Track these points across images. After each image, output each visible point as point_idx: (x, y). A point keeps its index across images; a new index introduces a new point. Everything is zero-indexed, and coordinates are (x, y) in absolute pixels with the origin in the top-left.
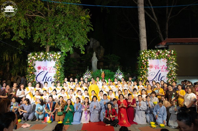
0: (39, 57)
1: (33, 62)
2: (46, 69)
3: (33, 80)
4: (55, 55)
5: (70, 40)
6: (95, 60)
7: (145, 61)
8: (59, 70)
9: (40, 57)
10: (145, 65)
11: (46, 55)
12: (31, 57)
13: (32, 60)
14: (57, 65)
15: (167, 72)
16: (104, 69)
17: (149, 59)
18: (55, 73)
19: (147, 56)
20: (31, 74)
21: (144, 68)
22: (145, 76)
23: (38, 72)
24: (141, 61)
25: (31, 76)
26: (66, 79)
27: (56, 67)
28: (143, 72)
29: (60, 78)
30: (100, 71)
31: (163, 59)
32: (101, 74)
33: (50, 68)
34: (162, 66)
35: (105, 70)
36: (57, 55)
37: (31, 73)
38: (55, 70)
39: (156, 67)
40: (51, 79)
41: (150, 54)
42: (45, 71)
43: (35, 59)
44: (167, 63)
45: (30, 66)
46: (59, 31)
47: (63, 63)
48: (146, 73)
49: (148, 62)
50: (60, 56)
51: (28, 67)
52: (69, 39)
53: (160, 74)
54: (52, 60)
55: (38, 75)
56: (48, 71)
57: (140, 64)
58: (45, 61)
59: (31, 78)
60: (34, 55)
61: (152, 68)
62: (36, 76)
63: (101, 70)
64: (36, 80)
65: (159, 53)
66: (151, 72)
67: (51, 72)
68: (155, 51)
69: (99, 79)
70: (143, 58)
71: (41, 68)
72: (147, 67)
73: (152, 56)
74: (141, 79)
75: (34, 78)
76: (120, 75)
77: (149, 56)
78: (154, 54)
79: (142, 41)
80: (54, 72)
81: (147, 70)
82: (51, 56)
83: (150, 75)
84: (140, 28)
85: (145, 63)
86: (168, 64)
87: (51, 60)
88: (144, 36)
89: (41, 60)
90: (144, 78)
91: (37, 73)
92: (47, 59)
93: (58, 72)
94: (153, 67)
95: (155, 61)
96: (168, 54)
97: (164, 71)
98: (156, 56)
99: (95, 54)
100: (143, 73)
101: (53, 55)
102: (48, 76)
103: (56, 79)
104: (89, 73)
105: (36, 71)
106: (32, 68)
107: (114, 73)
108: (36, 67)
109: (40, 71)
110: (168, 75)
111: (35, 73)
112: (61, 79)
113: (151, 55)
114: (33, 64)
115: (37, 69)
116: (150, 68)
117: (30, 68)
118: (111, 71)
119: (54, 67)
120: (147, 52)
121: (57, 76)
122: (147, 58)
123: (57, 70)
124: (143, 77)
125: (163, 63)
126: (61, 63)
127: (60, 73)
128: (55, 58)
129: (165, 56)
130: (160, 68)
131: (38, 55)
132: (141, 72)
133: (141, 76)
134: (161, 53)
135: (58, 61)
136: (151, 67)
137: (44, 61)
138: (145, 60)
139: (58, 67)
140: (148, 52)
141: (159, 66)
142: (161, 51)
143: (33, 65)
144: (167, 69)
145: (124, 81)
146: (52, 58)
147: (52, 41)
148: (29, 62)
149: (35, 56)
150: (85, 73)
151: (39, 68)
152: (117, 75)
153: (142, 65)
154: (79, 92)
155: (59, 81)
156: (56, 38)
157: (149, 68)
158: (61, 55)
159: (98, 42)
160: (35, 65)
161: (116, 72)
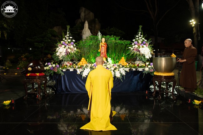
16: (106, 35)
30: (97, 40)
35: (108, 36)
63: (99, 35)
76: (143, 47)
104: (72, 41)
107: (129, 42)
118: (120, 39)
150: (62, 42)
152: (136, 46)
159: (91, 13)
161: (134, 40)
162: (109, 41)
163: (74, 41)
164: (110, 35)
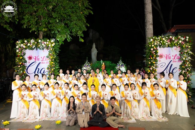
0: (29, 44)
1: (23, 51)
2: (39, 60)
3: (23, 72)
4: (48, 43)
5: (66, 26)
6: (94, 52)
7: (154, 50)
8: (53, 60)
9: (31, 45)
10: (154, 54)
11: (38, 42)
12: (19, 45)
13: (22, 49)
14: (50, 54)
15: (180, 63)
16: (105, 61)
17: (158, 47)
18: (49, 64)
19: (157, 43)
20: (20, 65)
21: (153, 58)
22: (154, 67)
23: (29, 63)
24: (150, 50)
25: (20, 68)
26: (61, 71)
27: (50, 57)
28: (151, 62)
29: (54, 70)
30: (101, 63)
31: (175, 48)
32: (101, 65)
33: (42, 58)
34: (174, 56)
36: (50, 43)
37: (20, 63)
38: (49, 60)
39: (168, 57)
40: (44, 71)
41: (160, 40)
42: (37, 61)
43: (24, 47)
44: (180, 52)
45: (19, 56)
46: (53, 14)
47: (58, 52)
48: (155, 64)
49: (158, 51)
50: (54, 44)
51: (17, 56)
52: (66, 24)
53: (172, 65)
54: (45, 49)
55: (29, 66)
56: (40, 61)
57: (148, 53)
58: (37, 49)
59: (20, 70)
60: (23, 42)
61: (162, 58)
62: (27, 67)
63: (102, 61)
64: (26, 72)
65: (171, 40)
66: (161, 62)
67: (44, 63)
68: (167, 38)
69: (99, 71)
70: (151, 46)
71: (33, 58)
72: (157, 56)
73: (163, 44)
74: (149, 71)
75: (24, 70)
76: (122, 67)
77: (159, 43)
78: (165, 41)
79: (148, 27)
80: (47, 63)
81: (157, 60)
82: (43, 44)
83: (159, 66)
84: (146, 13)
85: (154, 51)
86: (182, 53)
87: (43, 49)
88: (150, 23)
89: (32, 49)
90: (153, 70)
91: (27, 64)
92: (39, 47)
93: (52, 63)
94: (164, 57)
95: (166, 49)
96: (182, 41)
97: (176, 62)
98: (167, 44)
99: (94, 46)
100: (152, 64)
101: (45, 43)
102: (40, 67)
103: (50, 71)
104: (89, 64)
105: (26, 62)
106: (21, 58)
107: (115, 64)
108: (26, 57)
109: (31, 61)
110: (181, 66)
111: (25, 63)
112: (56, 71)
113: (161, 42)
114: (23, 53)
115: (27, 59)
116: (160, 58)
117: (19, 58)
118: (112, 63)
119: (48, 57)
120: (156, 39)
121: (51, 68)
122: (156, 46)
123: (50, 61)
124: (151, 69)
125: (175, 51)
126: (56, 52)
127: (54, 63)
128: (48, 46)
129: (179, 43)
130: (172, 58)
131: (28, 42)
132: (150, 63)
133: (149, 68)
134: (173, 39)
135: (51, 49)
136: (161, 56)
137: (35, 49)
138: (155, 48)
139: (52, 57)
140: (158, 39)
141: (171, 56)
142: (174, 37)
143: (22, 55)
144: (180, 59)
145: (131, 74)
146: (44, 46)
147: (44, 26)
148: (17, 51)
149: (24, 44)
150: (84, 65)
151: (30, 58)
152: (119, 67)
153: (150, 54)
154: (76, 86)
155: (53, 73)
156: (49, 23)
157: (158, 57)
158: (55, 42)
159: (97, 33)
160: (25, 54)
161: (118, 64)
162: (106, 64)
163: (90, 64)
164: (107, 61)
